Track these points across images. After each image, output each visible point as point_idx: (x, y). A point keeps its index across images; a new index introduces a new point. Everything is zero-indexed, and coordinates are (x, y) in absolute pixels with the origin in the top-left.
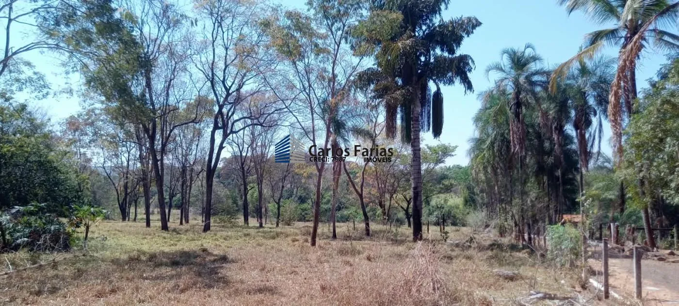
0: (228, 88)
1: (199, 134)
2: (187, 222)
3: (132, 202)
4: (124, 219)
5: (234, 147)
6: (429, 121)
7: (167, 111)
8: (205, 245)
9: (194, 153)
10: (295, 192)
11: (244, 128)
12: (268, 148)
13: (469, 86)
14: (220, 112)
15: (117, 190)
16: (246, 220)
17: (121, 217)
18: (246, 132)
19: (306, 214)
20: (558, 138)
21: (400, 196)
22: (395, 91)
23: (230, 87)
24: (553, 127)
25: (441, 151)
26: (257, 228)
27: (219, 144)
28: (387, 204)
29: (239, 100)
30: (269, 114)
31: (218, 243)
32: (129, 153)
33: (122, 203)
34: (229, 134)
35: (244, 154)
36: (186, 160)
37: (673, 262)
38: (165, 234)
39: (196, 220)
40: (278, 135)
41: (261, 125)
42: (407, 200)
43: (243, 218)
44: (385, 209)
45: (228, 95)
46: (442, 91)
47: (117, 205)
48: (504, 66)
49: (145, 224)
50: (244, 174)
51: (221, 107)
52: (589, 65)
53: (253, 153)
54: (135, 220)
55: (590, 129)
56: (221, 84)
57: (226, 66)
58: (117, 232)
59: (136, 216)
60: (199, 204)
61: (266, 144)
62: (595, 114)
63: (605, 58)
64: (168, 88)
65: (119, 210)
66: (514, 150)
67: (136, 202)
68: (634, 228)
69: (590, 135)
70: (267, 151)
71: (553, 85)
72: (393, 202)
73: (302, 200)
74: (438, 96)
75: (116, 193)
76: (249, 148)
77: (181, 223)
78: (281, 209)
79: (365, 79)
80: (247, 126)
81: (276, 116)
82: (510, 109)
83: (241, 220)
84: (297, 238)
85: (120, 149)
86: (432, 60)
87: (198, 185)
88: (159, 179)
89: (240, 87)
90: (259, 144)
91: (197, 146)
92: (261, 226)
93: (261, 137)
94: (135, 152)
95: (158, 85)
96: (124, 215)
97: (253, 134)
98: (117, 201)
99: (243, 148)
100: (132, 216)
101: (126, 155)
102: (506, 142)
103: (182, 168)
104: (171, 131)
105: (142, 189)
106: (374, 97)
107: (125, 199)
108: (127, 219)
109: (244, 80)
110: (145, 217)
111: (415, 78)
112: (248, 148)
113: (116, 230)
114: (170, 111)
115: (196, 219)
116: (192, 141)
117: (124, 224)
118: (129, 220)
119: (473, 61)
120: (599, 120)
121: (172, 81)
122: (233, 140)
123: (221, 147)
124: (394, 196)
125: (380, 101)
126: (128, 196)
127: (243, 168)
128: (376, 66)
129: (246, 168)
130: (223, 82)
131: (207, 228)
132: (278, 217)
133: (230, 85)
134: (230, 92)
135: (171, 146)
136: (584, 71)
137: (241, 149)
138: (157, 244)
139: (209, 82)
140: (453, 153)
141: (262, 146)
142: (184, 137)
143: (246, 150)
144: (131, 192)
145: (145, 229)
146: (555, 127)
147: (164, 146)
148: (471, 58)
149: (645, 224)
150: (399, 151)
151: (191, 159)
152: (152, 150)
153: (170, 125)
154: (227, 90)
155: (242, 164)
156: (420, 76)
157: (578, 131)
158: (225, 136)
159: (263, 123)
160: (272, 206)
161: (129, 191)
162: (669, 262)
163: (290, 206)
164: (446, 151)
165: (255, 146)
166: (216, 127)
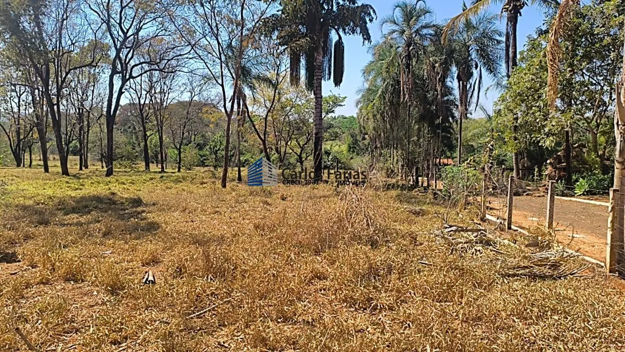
0: (126, 31)
1: (95, 79)
2: (87, 167)
3: (26, 148)
4: (18, 165)
5: (132, 94)
6: (330, 69)
7: (61, 54)
8: (112, 189)
9: (90, 98)
10: (192, 140)
11: (141, 75)
12: (167, 95)
13: (367, 37)
14: (118, 56)
15: (8, 136)
16: (147, 166)
17: (15, 163)
18: (143, 78)
19: (205, 159)
20: (441, 90)
21: (294, 142)
22: (300, 38)
23: (128, 30)
24: (437, 79)
25: (332, 101)
26: (160, 172)
27: (118, 90)
28: (283, 150)
29: (137, 45)
30: (169, 60)
31: (125, 186)
32: (19, 98)
33: (16, 149)
34: (129, 79)
35: (142, 102)
36: (82, 105)
37: (539, 196)
38: (66, 179)
39: (97, 166)
40: (177, 82)
41: (161, 70)
42: (300, 146)
43: (144, 164)
44: (281, 155)
45: (126, 38)
46: (343, 40)
47: (10, 151)
48: (397, 18)
49: (43, 170)
50: (144, 120)
51: (118, 51)
52: (474, 20)
53: (151, 100)
54: (30, 166)
55: (471, 80)
56: (118, 27)
57: (122, 8)
58: (14, 178)
59: (31, 162)
60: (98, 149)
61: (165, 91)
62: (476, 68)
63: (489, 14)
64: (61, 29)
65: (12, 156)
66: (404, 99)
67: (30, 147)
68: (504, 169)
69: (471, 87)
70: (166, 98)
71: (445, 37)
72: (288, 148)
73: (200, 147)
74: (339, 45)
75: (7, 139)
76: (148, 95)
77: (81, 169)
78: (182, 155)
79: (269, 25)
80: (144, 73)
81: (174, 62)
82: (402, 61)
83: (142, 165)
84: (205, 181)
85: (9, 93)
86: (335, 9)
87: (97, 132)
88: (57, 124)
89: (139, 30)
90: (158, 90)
91: (93, 91)
92: (163, 171)
93: (159, 84)
94: (26, 97)
95: (49, 25)
96: (19, 162)
97: (151, 80)
98: (9, 147)
99: (141, 95)
100: (27, 162)
101: (16, 100)
102: (396, 92)
103: (79, 113)
104: (67, 75)
105: (36, 135)
106: (280, 44)
107: (18, 145)
108: (22, 165)
109: (142, 24)
110: (42, 163)
111: (317, 27)
112: (146, 95)
113: (12, 176)
114: (63, 54)
115: (94, 165)
116: (87, 86)
117: (20, 170)
118: (24, 166)
119: (374, 11)
120: (479, 73)
121: (65, 22)
122: (130, 87)
123: (121, 93)
124: (289, 143)
125: (286, 48)
126: (22, 143)
127: (142, 115)
128: (280, 13)
129: (145, 115)
130: (120, 24)
131: (109, 173)
132: (179, 163)
133: (127, 28)
134: (128, 35)
135: (65, 91)
136: (468, 25)
137: (139, 96)
138: (61, 188)
139: (104, 24)
140: (342, 104)
141: (160, 92)
142: (79, 82)
143: (144, 96)
144: (25, 138)
145: (43, 175)
146: (439, 79)
147: (59, 89)
148: (372, 8)
149: (514, 165)
150: (294, 100)
151: (87, 104)
152: (46, 93)
153: (65, 68)
154: (125, 34)
155: (141, 110)
156: (322, 25)
157: (461, 82)
158: (124, 81)
159: (163, 69)
160: (172, 153)
161: (22, 137)
162: (535, 196)
163: (190, 153)
164: (337, 102)
165: (153, 92)
166: (114, 72)
